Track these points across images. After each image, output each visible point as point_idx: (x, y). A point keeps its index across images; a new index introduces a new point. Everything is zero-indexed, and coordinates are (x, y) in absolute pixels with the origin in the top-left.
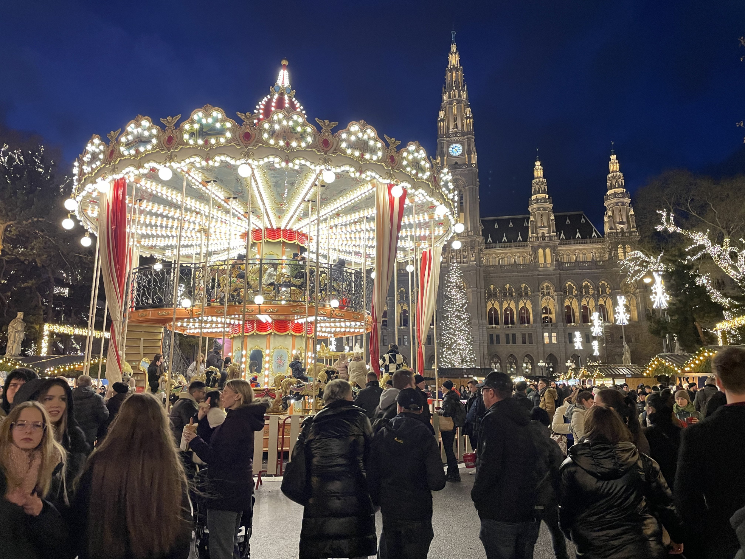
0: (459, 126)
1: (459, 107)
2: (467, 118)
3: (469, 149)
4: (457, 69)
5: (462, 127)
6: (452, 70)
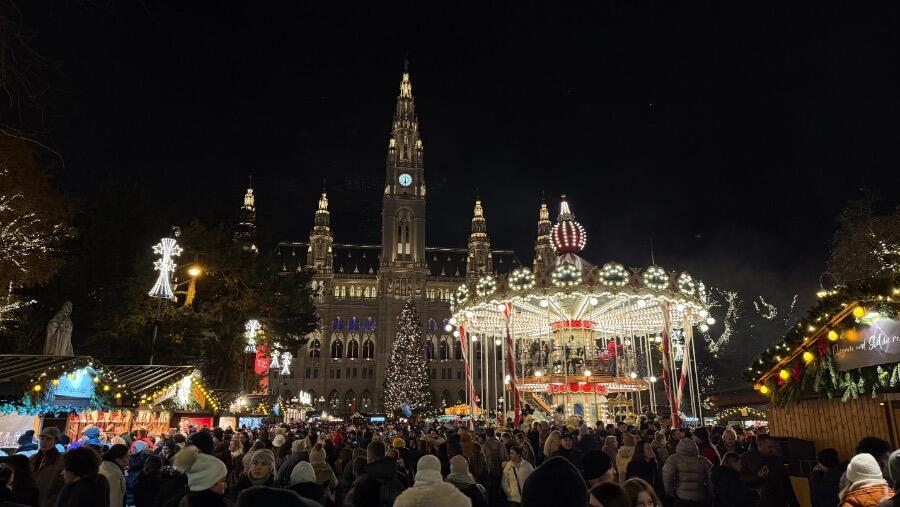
0: (410, 157)
1: (410, 138)
2: (419, 150)
3: (419, 180)
4: (410, 100)
5: (412, 158)
6: (404, 99)
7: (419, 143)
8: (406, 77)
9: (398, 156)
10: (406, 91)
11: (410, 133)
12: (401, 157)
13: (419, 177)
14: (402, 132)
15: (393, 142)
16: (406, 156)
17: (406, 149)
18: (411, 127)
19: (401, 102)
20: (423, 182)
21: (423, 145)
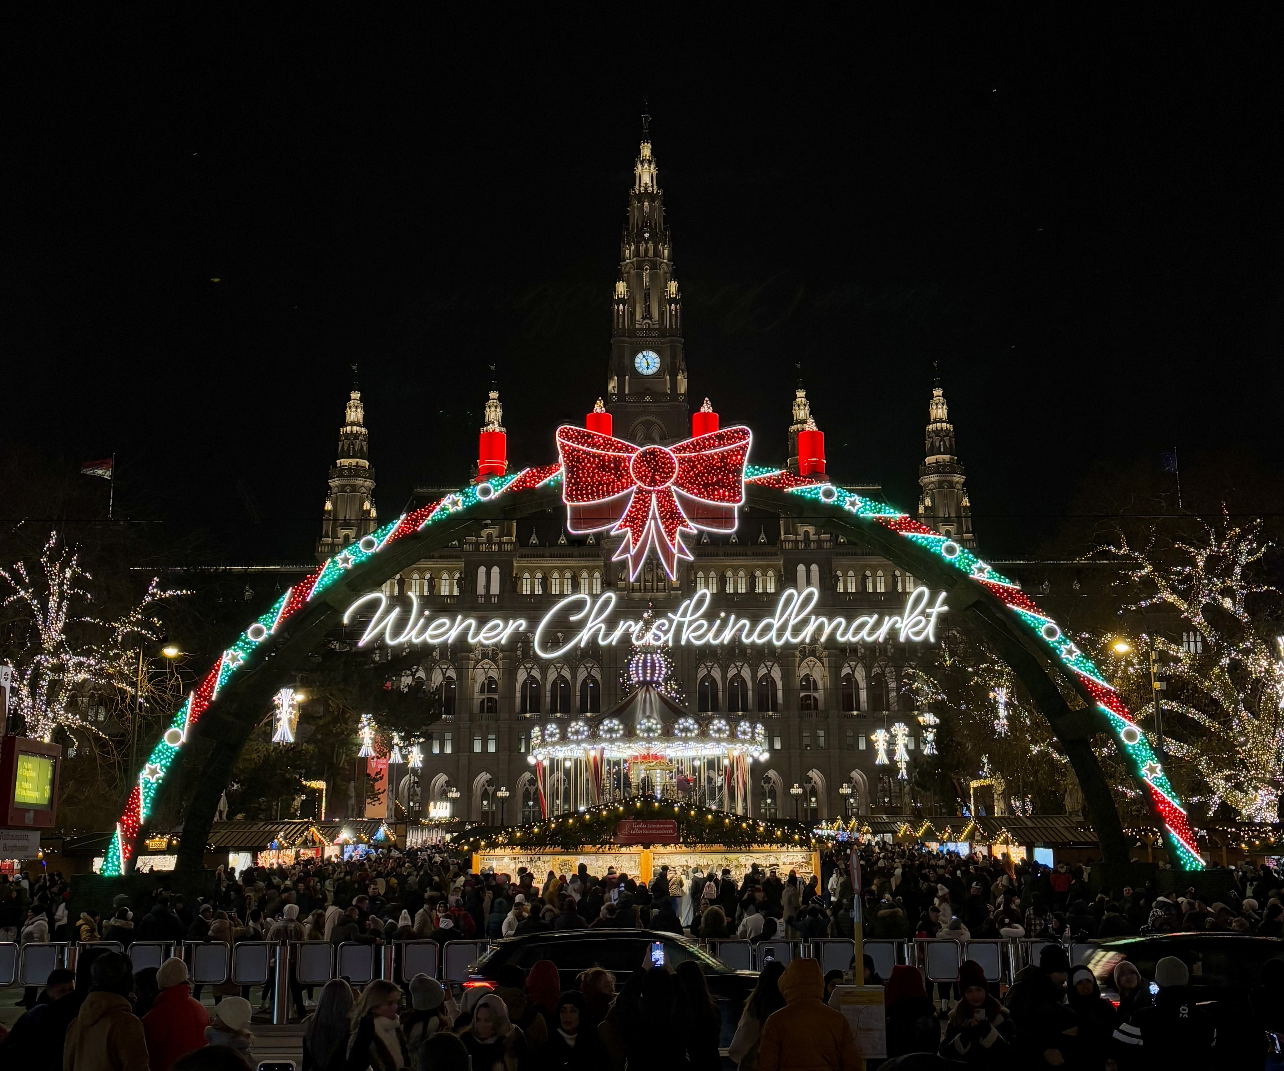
0: (655, 315)
1: (653, 277)
2: (671, 301)
3: (673, 364)
4: (652, 197)
5: (662, 314)
6: (641, 197)
7: (673, 287)
8: (646, 150)
9: (633, 314)
10: (646, 179)
11: (654, 266)
12: (638, 316)
13: (674, 356)
14: (640, 267)
15: (621, 287)
16: (647, 314)
17: (647, 297)
18: (657, 253)
19: (636, 204)
20: (683, 365)
21: (679, 290)
